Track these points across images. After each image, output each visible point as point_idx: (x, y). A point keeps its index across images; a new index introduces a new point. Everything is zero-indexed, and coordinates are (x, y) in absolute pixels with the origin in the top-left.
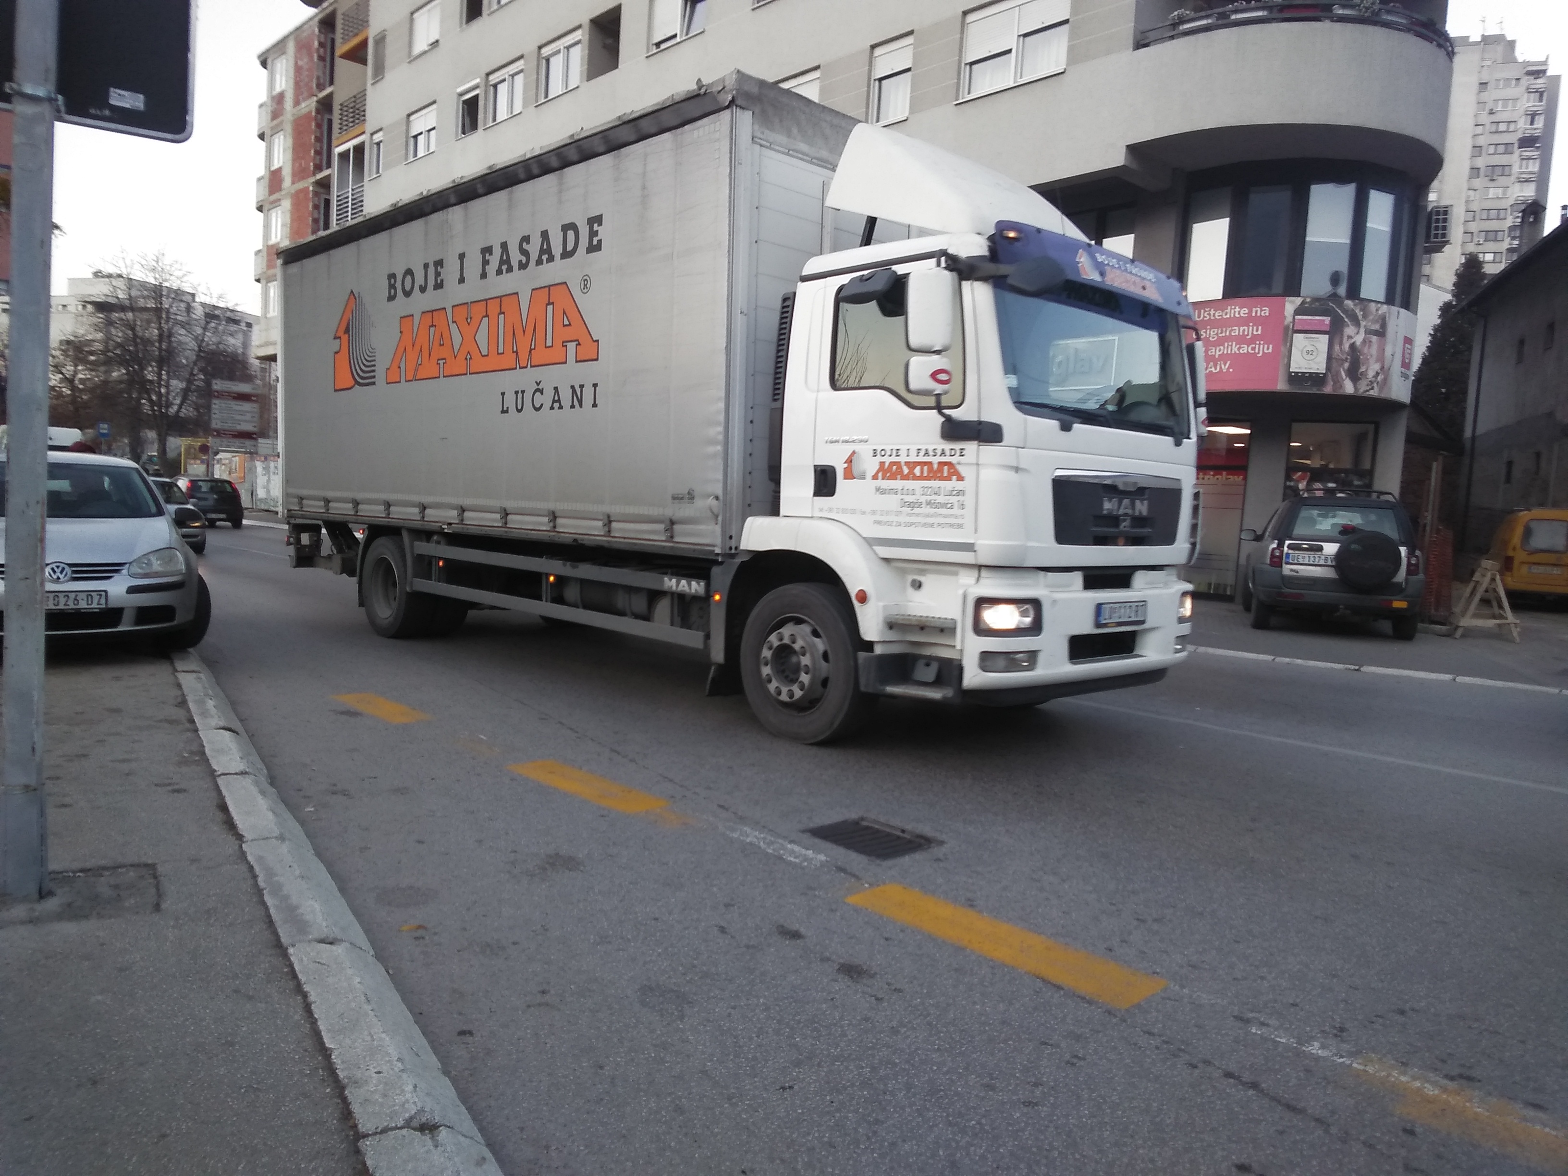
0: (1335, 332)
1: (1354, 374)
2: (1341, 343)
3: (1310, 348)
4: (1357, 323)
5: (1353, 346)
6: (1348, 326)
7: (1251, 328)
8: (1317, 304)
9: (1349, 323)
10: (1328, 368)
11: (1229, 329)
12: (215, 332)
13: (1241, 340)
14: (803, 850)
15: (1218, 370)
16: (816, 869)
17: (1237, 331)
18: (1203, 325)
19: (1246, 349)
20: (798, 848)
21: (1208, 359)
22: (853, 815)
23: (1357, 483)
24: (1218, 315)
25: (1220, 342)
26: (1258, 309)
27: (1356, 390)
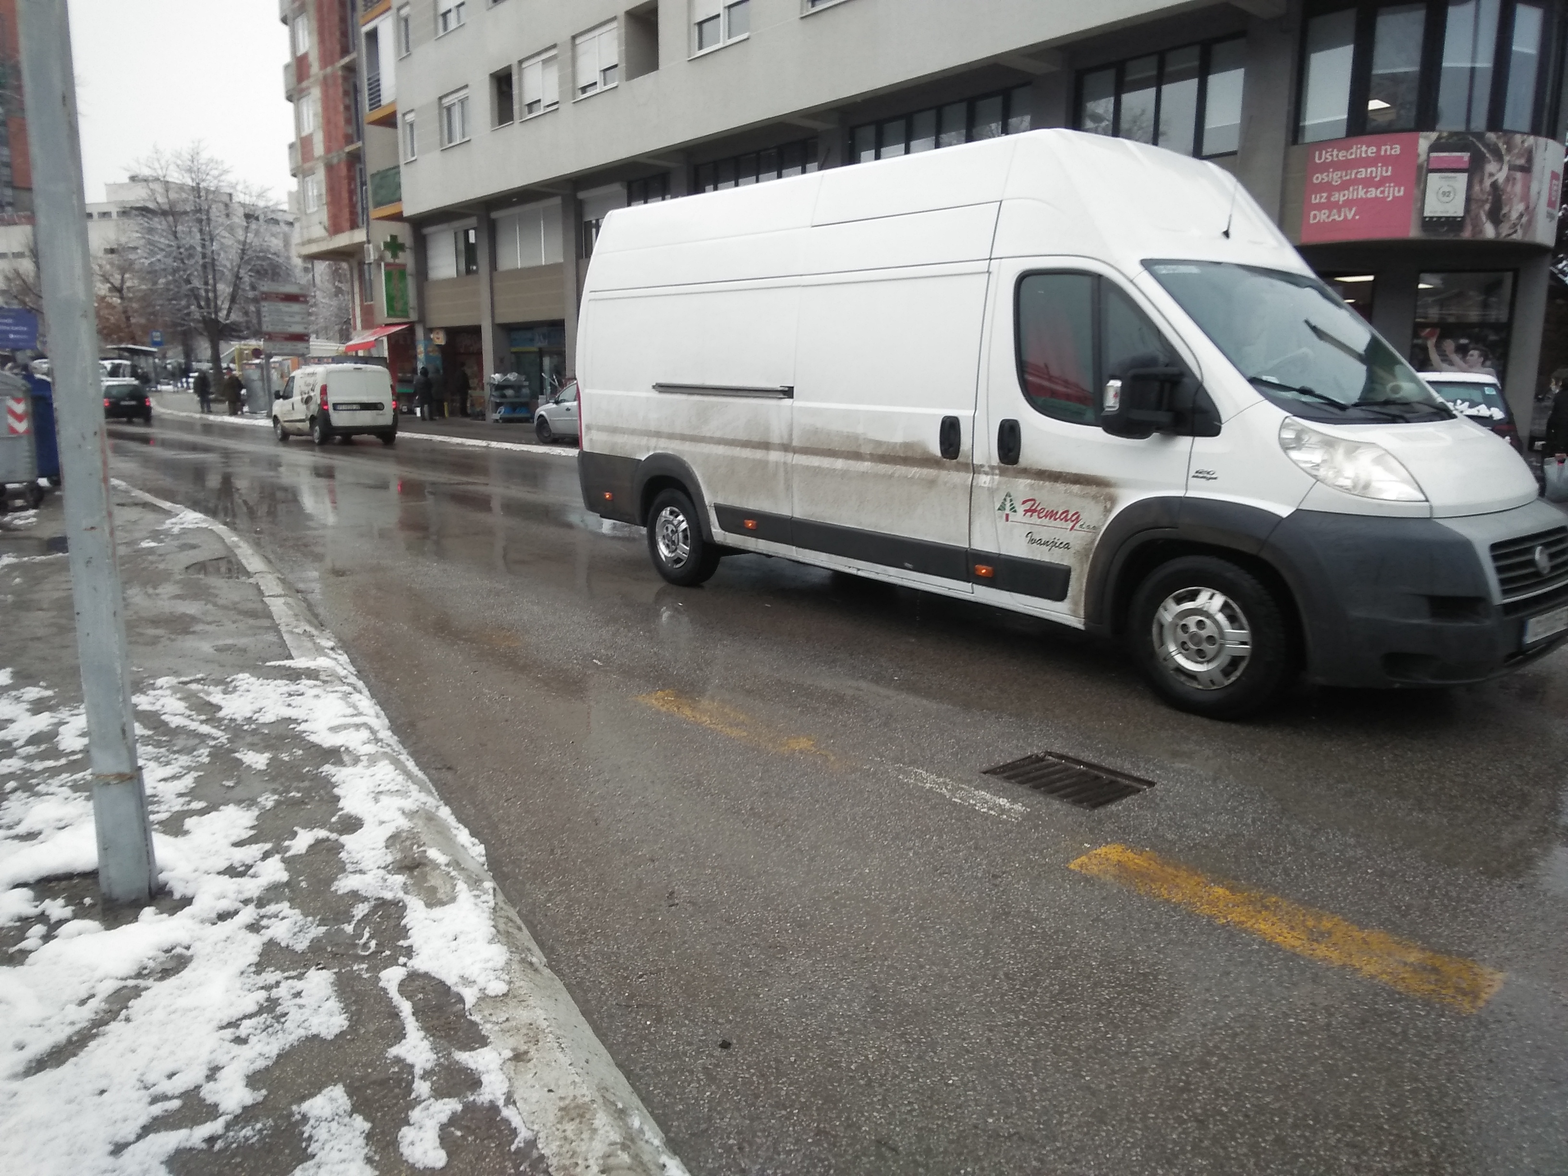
0: (1474, 169)
1: (1496, 217)
2: (1481, 181)
3: (1447, 189)
4: (1499, 157)
5: (1494, 185)
6: (1489, 162)
7: (1379, 169)
8: (1455, 138)
9: (1491, 158)
10: (1467, 209)
11: (1355, 171)
12: (257, 233)
13: (1368, 183)
14: (995, 798)
15: (1342, 218)
16: (1019, 825)
17: (1363, 173)
18: (1325, 167)
19: (1373, 193)
20: (988, 796)
21: (1330, 206)
22: (1035, 750)
23: (1493, 337)
24: (1342, 156)
25: (1344, 186)
26: (1388, 147)
27: (1498, 234)
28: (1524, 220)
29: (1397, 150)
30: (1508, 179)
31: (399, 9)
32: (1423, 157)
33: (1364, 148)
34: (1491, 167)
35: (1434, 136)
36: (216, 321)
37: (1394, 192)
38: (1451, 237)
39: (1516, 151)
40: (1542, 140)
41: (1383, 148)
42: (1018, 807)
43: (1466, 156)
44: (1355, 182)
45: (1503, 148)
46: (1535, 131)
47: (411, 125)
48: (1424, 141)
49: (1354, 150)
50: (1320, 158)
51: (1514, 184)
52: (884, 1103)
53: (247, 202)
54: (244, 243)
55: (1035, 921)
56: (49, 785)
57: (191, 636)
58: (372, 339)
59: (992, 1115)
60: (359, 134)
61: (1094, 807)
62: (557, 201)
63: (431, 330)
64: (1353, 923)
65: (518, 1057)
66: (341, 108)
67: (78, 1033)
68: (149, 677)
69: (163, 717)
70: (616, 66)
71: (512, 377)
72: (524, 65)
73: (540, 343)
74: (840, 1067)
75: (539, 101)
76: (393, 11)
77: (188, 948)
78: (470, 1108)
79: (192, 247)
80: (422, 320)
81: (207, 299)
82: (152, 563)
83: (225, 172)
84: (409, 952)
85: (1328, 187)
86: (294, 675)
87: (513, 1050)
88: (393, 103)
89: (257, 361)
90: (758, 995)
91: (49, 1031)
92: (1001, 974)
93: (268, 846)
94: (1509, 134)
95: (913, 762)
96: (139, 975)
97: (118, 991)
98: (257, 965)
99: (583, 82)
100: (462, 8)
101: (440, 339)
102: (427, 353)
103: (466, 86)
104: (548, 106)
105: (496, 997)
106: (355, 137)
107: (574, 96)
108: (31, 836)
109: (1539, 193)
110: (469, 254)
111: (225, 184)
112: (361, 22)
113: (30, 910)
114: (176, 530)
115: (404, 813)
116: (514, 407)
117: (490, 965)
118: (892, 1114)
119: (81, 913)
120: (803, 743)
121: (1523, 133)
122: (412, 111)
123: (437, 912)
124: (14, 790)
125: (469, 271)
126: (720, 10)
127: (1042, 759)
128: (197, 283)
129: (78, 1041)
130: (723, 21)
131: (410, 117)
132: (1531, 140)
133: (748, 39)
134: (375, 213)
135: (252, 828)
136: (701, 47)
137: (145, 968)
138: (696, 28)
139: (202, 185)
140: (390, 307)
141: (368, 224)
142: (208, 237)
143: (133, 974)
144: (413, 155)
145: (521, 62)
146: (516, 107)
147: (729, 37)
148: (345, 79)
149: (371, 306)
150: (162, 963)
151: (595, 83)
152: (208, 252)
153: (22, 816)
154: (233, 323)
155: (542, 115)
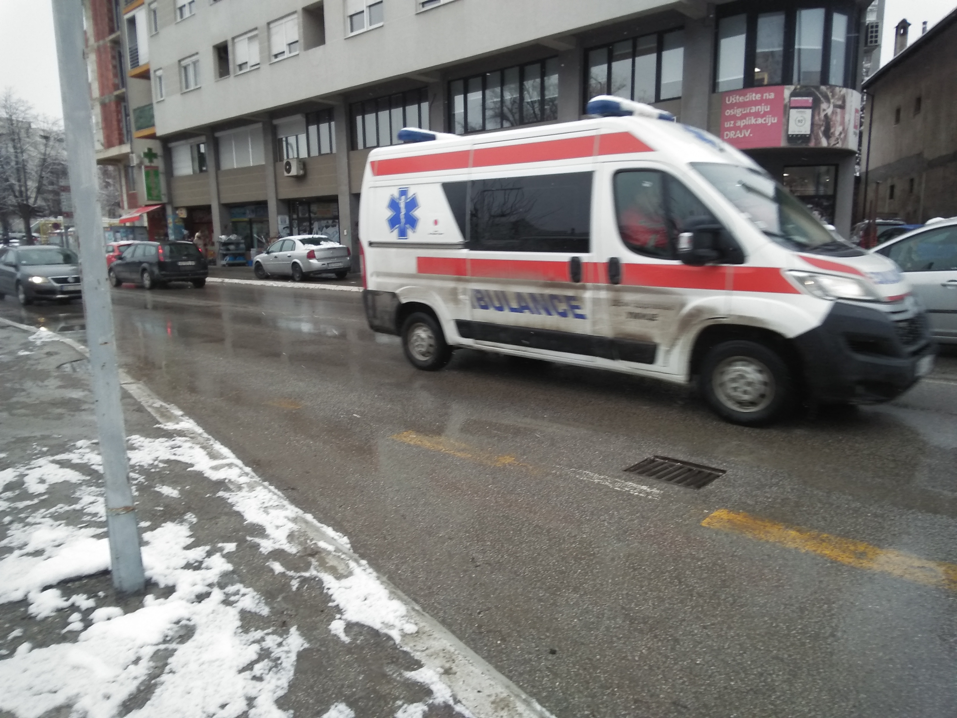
0: (815, 107)
1: (827, 134)
2: (819, 114)
3: (801, 119)
4: (828, 100)
5: (826, 116)
6: (823, 103)
7: (763, 107)
8: (804, 89)
9: (824, 101)
10: (812, 130)
11: (749, 108)
12: (53, 148)
13: (757, 115)
14: (639, 486)
15: (743, 135)
16: (661, 501)
17: (754, 109)
18: (732, 106)
19: (760, 121)
20: (635, 485)
21: (736, 128)
22: (648, 455)
23: (825, 204)
24: (741, 99)
25: (744, 117)
26: (767, 94)
27: (829, 143)
28: (842, 136)
29: (772, 96)
30: (833, 113)
31: (150, 4)
32: (787, 100)
33: (754, 95)
34: (824, 106)
35: (792, 88)
36: (28, 206)
37: (771, 120)
38: (804, 146)
39: (837, 97)
40: (850, 91)
41: (765, 95)
42: (655, 490)
43: (810, 99)
44: (749, 115)
45: (830, 94)
46: (846, 85)
47: (160, 78)
48: (787, 91)
49: (748, 96)
50: (729, 101)
51: (836, 116)
52: (665, 678)
53: (45, 128)
54: (45, 154)
55: (699, 560)
56: (35, 517)
57: (83, 413)
58: (138, 215)
59: (732, 680)
60: (124, 84)
61: (699, 487)
62: (260, 125)
63: (177, 208)
64: (875, 545)
65: (447, 672)
66: (110, 67)
67: (142, 683)
68: (70, 440)
69: (93, 467)
70: (297, 42)
71: (233, 237)
72: (236, 40)
73: (250, 215)
74: (628, 660)
75: (246, 63)
76: (146, 5)
77: (189, 620)
78: (432, 707)
79: (8, 158)
80: (170, 202)
81: (21, 192)
82: (33, 365)
83: (30, 108)
84: (338, 610)
85: (734, 118)
86: (169, 435)
87: (442, 667)
88: (147, 64)
89: (58, 231)
90: (557, 619)
91: (122, 684)
92: (695, 594)
93: (208, 548)
94: (832, 88)
95: (580, 467)
96: (165, 642)
97: (156, 653)
98: (242, 627)
99: (275, 51)
100: (193, 5)
101: (183, 214)
102: (174, 223)
103: (197, 53)
104: (253, 66)
105: (412, 634)
106: (120, 85)
107: (270, 60)
108: (38, 553)
109: (849, 121)
110: (201, 160)
111: (30, 115)
112: (123, 11)
113: (62, 603)
114: (38, 343)
115: (289, 519)
116: (235, 256)
117: (398, 613)
118: (673, 685)
119: (101, 603)
120: (508, 460)
121: (840, 87)
122: (160, 69)
123: (345, 582)
124: (11, 523)
125: (201, 171)
126: (364, 8)
127: (653, 461)
128: (13, 181)
129: (144, 690)
130: (366, 15)
131: (159, 73)
132: (844, 90)
133: (382, 26)
134: (136, 134)
135: (190, 536)
136: (352, 31)
137: (167, 636)
138: (349, 20)
139: (14, 118)
140: (149, 194)
141: (131, 142)
142: (19, 150)
143: (161, 640)
144: (162, 96)
145: (233, 39)
146: (231, 66)
147: (371, 25)
148: (113, 48)
149: (134, 194)
150: (177, 631)
151: (284, 52)
152: (20, 160)
153: (26, 540)
154: (39, 207)
155: (249, 72)
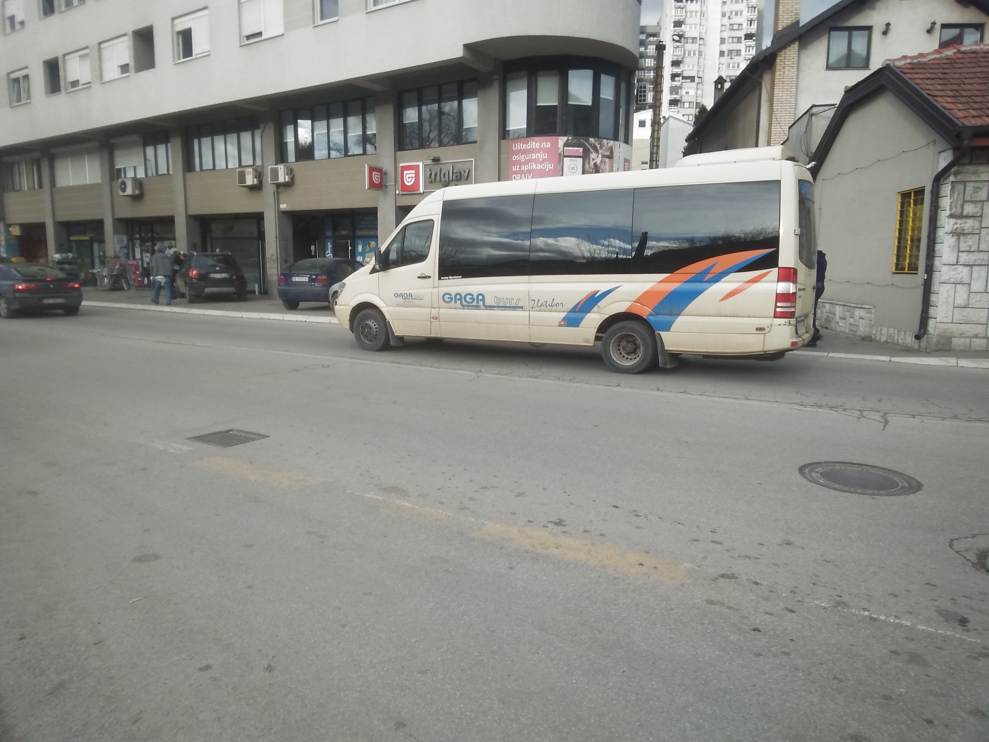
0: (585, 156)
2: (589, 163)
3: (573, 166)
4: (597, 152)
5: (595, 164)
6: (592, 153)
7: (541, 155)
8: (575, 140)
9: (593, 151)
11: (531, 155)
13: (536, 161)
17: (534, 156)
18: (518, 152)
19: (540, 167)
21: (521, 172)
24: (524, 146)
25: (527, 162)
29: (549, 145)
33: (534, 143)
34: (593, 155)
35: (565, 139)
37: (549, 167)
39: (605, 148)
40: (617, 143)
41: (543, 144)
43: (581, 149)
44: (531, 161)
45: (598, 146)
48: (561, 141)
49: (529, 144)
50: (515, 147)
51: (605, 165)
61: (228, 446)
62: (96, 144)
63: (10, 225)
70: (128, 64)
71: (68, 256)
72: (67, 57)
73: (91, 235)
75: (78, 81)
80: (3, 219)
85: (518, 162)
94: (601, 139)
101: (16, 231)
102: (7, 240)
103: (26, 68)
104: (84, 84)
107: (101, 80)
121: (608, 139)
132: (611, 143)
145: (64, 55)
146: (62, 83)
155: (81, 89)
